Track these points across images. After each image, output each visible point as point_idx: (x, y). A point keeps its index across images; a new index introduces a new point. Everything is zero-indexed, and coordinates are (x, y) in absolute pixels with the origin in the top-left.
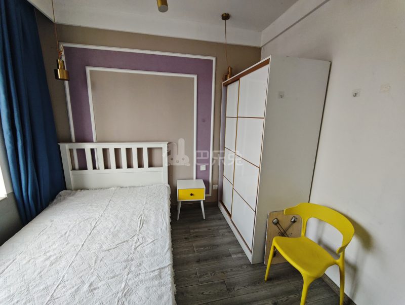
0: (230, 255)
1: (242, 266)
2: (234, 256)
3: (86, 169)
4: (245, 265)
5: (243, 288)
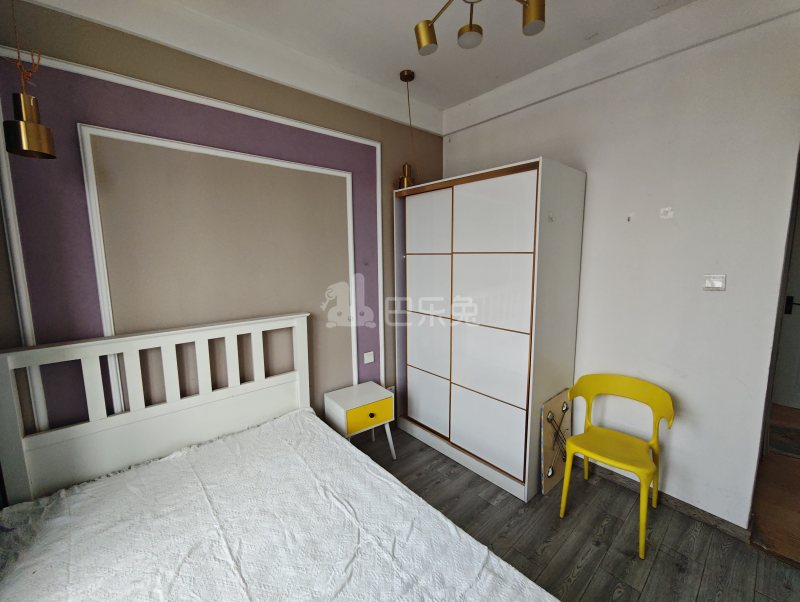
0: (488, 504)
1: (517, 513)
2: (494, 503)
3: (85, 418)
4: (519, 508)
5: (546, 545)
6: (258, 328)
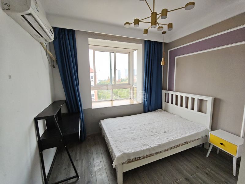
3: (169, 103)
6: (197, 97)
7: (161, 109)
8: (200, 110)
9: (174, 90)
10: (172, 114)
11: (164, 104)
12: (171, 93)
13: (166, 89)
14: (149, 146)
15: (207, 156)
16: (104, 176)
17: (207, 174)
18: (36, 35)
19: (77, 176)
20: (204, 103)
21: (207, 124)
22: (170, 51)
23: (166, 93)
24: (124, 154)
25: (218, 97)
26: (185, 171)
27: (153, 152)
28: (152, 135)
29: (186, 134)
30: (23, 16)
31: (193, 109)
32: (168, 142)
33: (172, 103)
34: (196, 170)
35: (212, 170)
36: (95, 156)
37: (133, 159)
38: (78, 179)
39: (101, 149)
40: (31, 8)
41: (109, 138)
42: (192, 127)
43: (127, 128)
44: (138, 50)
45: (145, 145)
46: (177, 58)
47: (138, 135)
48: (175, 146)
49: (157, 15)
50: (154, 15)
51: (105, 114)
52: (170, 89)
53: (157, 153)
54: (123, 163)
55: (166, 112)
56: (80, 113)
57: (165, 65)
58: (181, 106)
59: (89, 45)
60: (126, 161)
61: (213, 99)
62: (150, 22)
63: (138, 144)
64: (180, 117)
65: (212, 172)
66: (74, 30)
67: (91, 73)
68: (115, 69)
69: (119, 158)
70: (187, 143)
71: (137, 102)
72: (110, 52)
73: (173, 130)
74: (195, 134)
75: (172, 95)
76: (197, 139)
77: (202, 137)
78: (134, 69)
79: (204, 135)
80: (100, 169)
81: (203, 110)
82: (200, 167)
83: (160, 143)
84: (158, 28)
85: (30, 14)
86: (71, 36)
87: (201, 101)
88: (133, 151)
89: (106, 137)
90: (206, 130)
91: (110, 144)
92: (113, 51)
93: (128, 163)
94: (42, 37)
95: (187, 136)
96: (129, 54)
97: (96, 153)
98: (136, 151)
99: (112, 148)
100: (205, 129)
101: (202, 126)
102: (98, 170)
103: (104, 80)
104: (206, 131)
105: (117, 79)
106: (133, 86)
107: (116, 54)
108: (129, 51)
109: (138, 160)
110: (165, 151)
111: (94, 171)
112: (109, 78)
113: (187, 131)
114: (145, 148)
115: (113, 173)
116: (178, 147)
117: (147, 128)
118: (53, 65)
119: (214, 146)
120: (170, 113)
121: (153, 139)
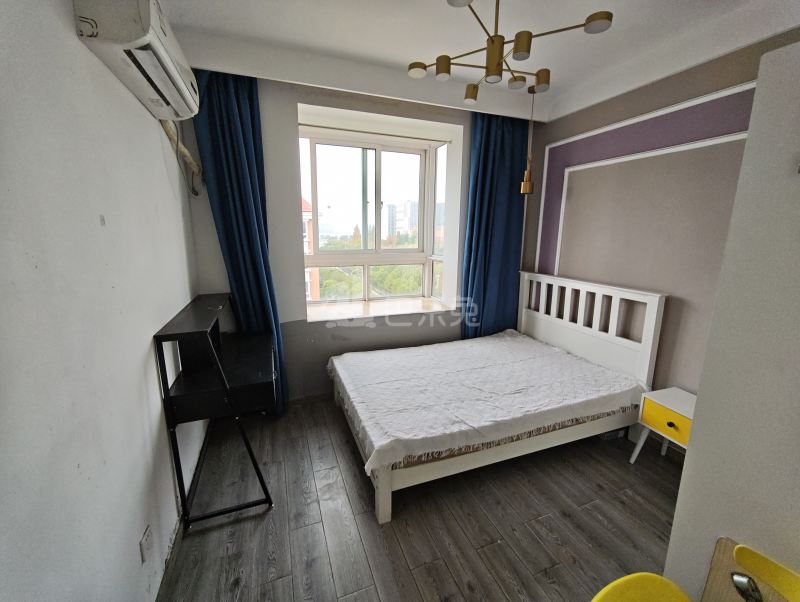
3: (539, 311)
6: (618, 294)
7: (516, 329)
8: (625, 333)
9: (556, 272)
10: (547, 344)
11: (524, 313)
12: (545, 280)
13: (531, 270)
14: (465, 423)
15: (632, 461)
16: (340, 501)
17: (622, 503)
18: (152, 101)
19: (268, 500)
20: (639, 310)
21: (642, 374)
22: (550, 150)
23: (531, 282)
24: (398, 441)
25: (679, 292)
26: (564, 496)
27: (477, 442)
28: (478, 400)
29: (575, 397)
30: (129, 53)
31: (605, 328)
32: (520, 418)
33: (548, 312)
34: (596, 492)
35: (639, 495)
36: (315, 454)
37: (420, 457)
38: (270, 507)
39: (332, 438)
40: (151, 31)
41: (354, 403)
42: (596, 381)
43: (409, 380)
44: (450, 142)
45: (458, 422)
46: (570, 173)
47: (439, 398)
48: (540, 429)
49: (504, 43)
50: (497, 42)
51: (344, 339)
52: (545, 270)
53: (489, 445)
54: (394, 467)
55: (527, 339)
56: (271, 332)
57: (532, 192)
58: (574, 319)
59: (300, 124)
60: (401, 459)
61: (664, 299)
62: (485, 65)
63: (436, 418)
64: (569, 353)
65: (639, 498)
66: (256, 79)
67: (304, 214)
68: (378, 203)
69: (383, 451)
70: (577, 422)
71: (443, 306)
72: (365, 149)
73: (540, 387)
74: (604, 398)
75: (550, 287)
76: (609, 414)
77: (624, 410)
78: (438, 201)
79: (627, 403)
80: (329, 486)
81: (634, 332)
82: (605, 486)
83: (498, 420)
84: (511, 81)
85: (147, 47)
86: (246, 95)
87: (630, 306)
88: (421, 435)
89: (346, 400)
90: (636, 388)
91: (359, 417)
92: (372, 145)
93: (406, 466)
94: (168, 103)
95: (579, 404)
96: (423, 154)
97: (317, 446)
98: (429, 436)
99: (363, 428)
100: (635, 385)
101: (626, 379)
102: (326, 489)
103: (342, 238)
104: (638, 391)
105: (384, 236)
106: (434, 258)
107: (383, 153)
108: (424, 145)
109: (434, 459)
110: (511, 440)
111: (313, 489)
112: (357, 229)
113: (580, 391)
114: (455, 429)
115: (365, 495)
116: (549, 431)
117: (467, 382)
118: (193, 189)
119: (651, 432)
120: (541, 342)
121: (480, 408)
